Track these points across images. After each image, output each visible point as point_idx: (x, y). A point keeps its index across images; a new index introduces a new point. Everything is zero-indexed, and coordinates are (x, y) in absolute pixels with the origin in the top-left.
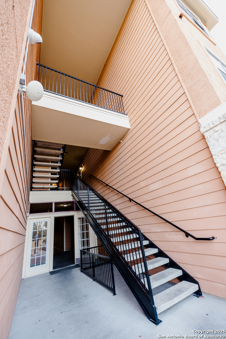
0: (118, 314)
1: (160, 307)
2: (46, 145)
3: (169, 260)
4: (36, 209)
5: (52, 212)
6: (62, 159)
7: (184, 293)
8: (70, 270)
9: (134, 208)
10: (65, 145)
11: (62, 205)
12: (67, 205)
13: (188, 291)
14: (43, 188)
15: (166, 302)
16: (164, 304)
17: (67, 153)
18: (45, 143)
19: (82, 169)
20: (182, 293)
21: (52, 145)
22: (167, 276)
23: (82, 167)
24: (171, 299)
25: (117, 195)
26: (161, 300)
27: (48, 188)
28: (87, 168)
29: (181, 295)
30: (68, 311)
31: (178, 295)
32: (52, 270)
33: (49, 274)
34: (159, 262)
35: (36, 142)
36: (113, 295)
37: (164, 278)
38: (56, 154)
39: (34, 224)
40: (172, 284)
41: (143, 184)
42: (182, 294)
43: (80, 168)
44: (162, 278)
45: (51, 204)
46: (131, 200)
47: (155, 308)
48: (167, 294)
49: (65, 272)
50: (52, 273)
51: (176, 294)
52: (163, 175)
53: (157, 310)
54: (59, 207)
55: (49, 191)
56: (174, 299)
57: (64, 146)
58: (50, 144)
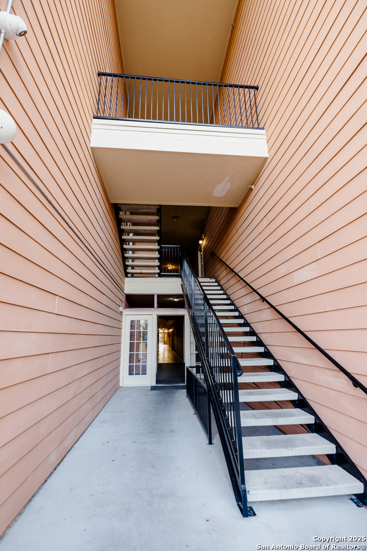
0: (197, 473)
1: (255, 492)
2: (134, 208)
3: (315, 419)
4: (136, 301)
5: (154, 307)
6: (159, 229)
7: (320, 488)
8: (175, 390)
9: (268, 314)
10: (160, 206)
11: (172, 299)
12: (178, 300)
13: (330, 487)
14: (141, 273)
15: (272, 488)
16: (266, 491)
17: (178, 218)
18: (131, 206)
19: (203, 243)
20: (315, 486)
21: (141, 208)
22: (294, 446)
23: (203, 239)
24: (286, 488)
25: (244, 289)
26: (266, 482)
27: (155, 274)
28: (209, 240)
29: (310, 488)
30: (142, 443)
31: (304, 487)
32: (154, 384)
33: (150, 388)
34: (290, 418)
35: (119, 206)
36: (208, 443)
37: (287, 447)
38: (149, 221)
39: (132, 321)
40: (319, 462)
41: (283, 270)
42: (313, 488)
43: (201, 242)
44: (282, 447)
45: (153, 296)
46: (263, 299)
47: (245, 491)
48: (284, 477)
49: (168, 391)
50: (153, 388)
51: (301, 484)
52: (319, 251)
53: (248, 495)
54: (164, 301)
55: (156, 277)
56: (291, 490)
57: (158, 207)
58: (139, 207)
